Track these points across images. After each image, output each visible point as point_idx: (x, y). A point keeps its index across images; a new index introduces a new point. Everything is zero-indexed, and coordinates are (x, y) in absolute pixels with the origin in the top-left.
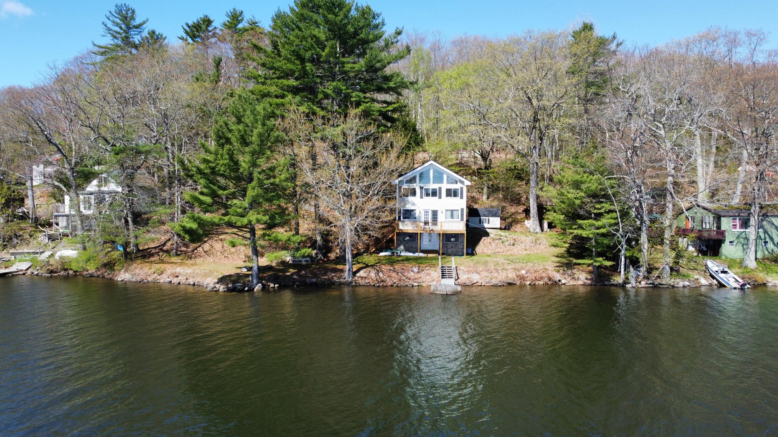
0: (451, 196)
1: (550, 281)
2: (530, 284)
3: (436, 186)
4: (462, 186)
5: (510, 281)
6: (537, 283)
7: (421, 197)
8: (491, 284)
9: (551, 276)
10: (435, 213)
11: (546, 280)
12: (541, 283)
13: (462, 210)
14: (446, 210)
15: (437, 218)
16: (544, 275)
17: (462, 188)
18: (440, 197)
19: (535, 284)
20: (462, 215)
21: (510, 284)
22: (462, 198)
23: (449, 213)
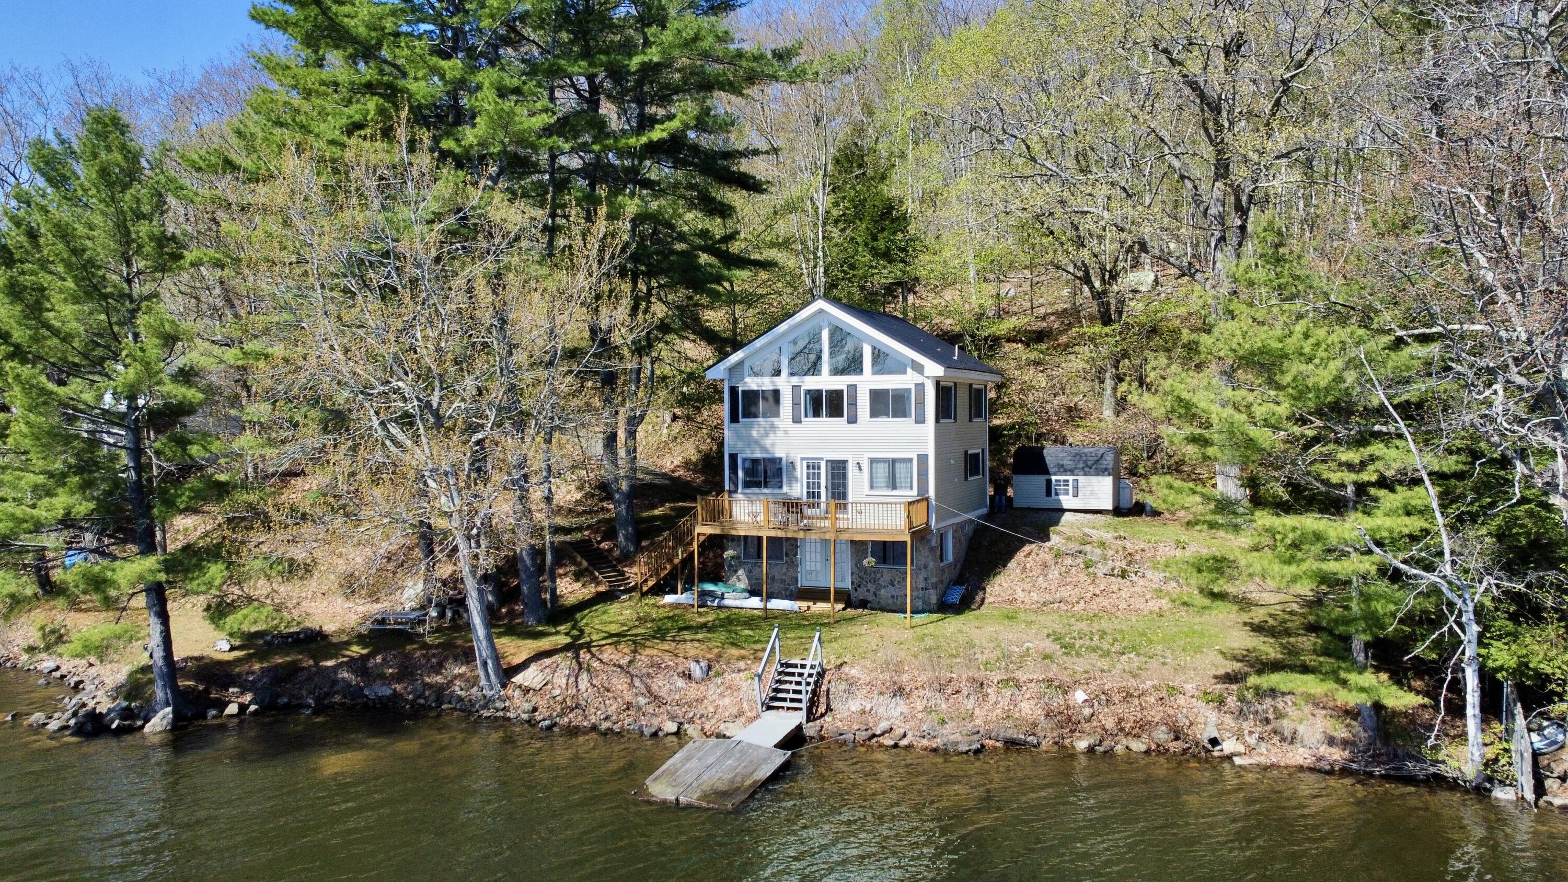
0: (888, 415)
1: (1177, 738)
2: (1091, 750)
3: (840, 383)
4: (919, 379)
5: (1013, 734)
6: (1119, 749)
7: (796, 420)
8: (937, 743)
9: (1183, 721)
10: (838, 469)
11: (1162, 735)
12: (1138, 746)
13: (923, 459)
14: (873, 461)
15: (845, 486)
16: (1155, 714)
17: (920, 387)
18: (853, 420)
19: (1109, 753)
20: (923, 475)
21: (1011, 744)
22: (920, 420)
23: (882, 471)
